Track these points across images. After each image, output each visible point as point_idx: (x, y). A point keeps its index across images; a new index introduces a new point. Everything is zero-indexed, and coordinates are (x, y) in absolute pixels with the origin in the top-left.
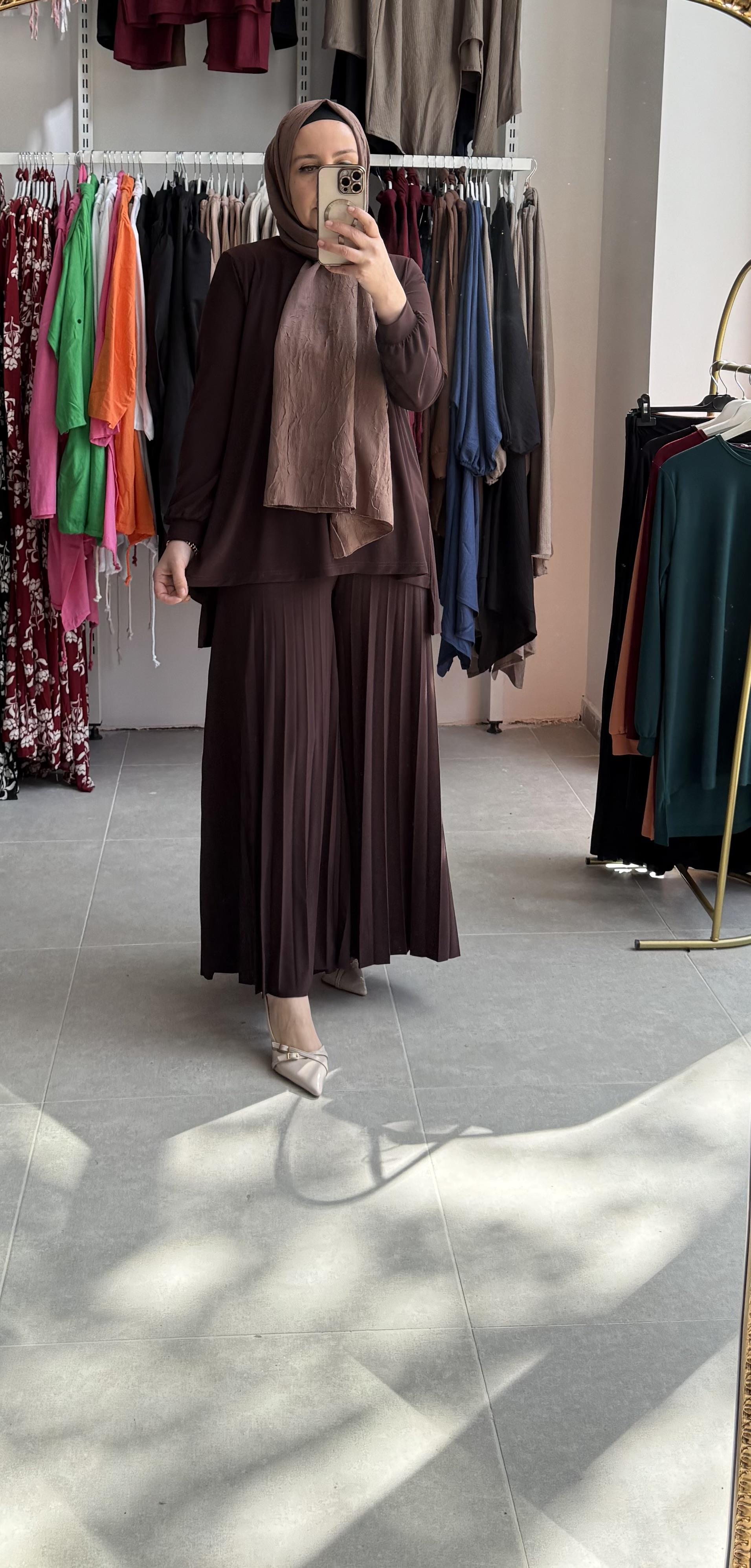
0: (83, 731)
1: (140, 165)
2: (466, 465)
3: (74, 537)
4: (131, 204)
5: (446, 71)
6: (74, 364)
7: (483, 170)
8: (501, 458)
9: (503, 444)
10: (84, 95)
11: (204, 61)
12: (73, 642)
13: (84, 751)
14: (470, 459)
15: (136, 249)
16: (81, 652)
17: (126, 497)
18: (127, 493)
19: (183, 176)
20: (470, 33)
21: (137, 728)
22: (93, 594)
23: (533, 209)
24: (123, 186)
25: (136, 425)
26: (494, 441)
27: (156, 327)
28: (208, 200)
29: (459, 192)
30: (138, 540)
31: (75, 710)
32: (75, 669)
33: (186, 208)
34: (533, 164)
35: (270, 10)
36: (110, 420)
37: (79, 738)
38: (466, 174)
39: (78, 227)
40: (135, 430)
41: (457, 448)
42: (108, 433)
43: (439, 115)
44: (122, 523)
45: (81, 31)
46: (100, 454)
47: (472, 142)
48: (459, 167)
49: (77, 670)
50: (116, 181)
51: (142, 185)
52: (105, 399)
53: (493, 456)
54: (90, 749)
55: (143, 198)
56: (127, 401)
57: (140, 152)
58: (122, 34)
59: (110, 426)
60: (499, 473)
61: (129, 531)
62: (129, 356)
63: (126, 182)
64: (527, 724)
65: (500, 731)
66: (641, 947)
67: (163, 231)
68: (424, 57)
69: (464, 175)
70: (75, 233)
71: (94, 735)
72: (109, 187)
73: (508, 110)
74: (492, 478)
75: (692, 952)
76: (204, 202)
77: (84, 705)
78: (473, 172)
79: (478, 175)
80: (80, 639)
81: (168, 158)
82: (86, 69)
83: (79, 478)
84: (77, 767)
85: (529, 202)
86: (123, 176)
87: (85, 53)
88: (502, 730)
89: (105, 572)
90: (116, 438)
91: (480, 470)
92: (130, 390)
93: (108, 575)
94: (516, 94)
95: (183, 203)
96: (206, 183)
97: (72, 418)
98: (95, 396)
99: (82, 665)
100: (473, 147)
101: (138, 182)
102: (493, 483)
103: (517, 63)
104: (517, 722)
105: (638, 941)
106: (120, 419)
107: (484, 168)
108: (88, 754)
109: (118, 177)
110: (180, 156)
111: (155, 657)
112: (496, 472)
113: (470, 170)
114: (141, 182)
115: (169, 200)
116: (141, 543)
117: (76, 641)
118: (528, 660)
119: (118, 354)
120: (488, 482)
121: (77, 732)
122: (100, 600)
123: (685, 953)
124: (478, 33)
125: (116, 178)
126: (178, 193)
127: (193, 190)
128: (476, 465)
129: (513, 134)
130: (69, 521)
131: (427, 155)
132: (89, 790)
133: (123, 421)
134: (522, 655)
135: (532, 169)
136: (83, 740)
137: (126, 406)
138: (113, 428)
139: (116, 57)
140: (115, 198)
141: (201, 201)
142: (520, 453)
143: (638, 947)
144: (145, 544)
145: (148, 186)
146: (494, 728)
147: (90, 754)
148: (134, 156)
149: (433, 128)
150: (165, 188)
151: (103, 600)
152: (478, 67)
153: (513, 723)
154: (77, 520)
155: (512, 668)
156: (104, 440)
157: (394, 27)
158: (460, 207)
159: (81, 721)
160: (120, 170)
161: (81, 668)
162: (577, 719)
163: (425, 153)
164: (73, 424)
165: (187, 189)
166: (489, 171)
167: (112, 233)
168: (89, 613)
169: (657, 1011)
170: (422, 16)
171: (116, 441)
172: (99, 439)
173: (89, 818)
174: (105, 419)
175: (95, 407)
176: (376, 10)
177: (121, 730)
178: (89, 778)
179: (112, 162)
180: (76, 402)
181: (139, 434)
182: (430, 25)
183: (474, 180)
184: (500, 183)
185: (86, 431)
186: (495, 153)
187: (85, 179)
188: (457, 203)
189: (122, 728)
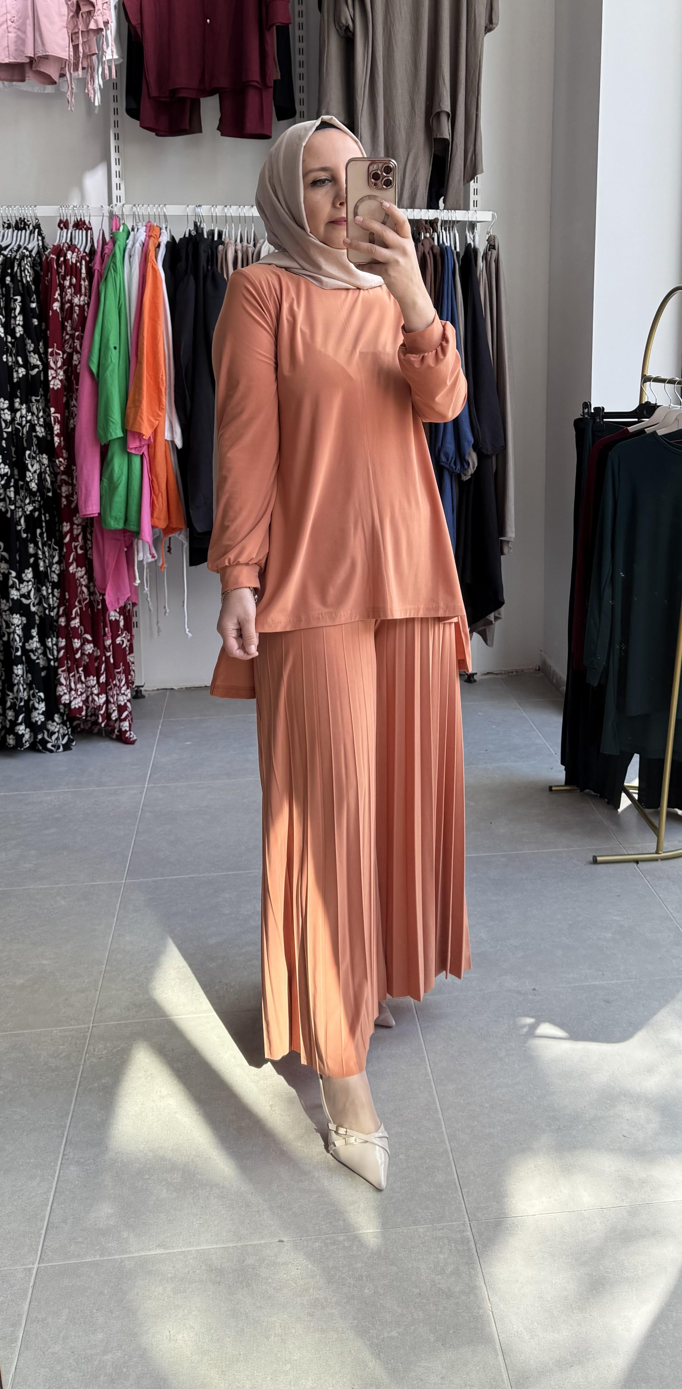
0: (126, 693)
1: (165, 216)
2: (444, 464)
3: (115, 531)
4: (157, 249)
5: (423, 138)
6: (112, 385)
7: (453, 221)
8: (473, 458)
9: (475, 447)
10: (116, 159)
11: (218, 128)
12: (116, 619)
13: (127, 710)
14: (448, 459)
15: (163, 286)
16: (122, 627)
17: (160, 498)
18: (160, 494)
19: (202, 226)
20: (439, 107)
22: (133, 579)
23: (494, 253)
24: (150, 233)
25: (168, 436)
26: (467, 444)
27: (182, 353)
28: (224, 245)
29: (433, 239)
30: (172, 533)
31: (118, 676)
32: (118, 642)
33: (205, 252)
34: (494, 217)
35: (272, 85)
36: (144, 432)
37: (122, 699)
38: (439, 224)
39: (112, 268)
40: (166, 440)
41: (437, 451)
42: (143, 443)
44: (157, 518)
45: (112, 105)
46: (136, 461)
47: (443, 198)
48: (433, 218)
49: (120, 643)
50: (145, 230)
51: (167, 233)
52: (139, 414)
53: (467, 457)
54: (132, 708)
55: (168, 245)
56: (159, 416)
57: (165, 205)
58: (146, 106)
59: (144, 437)
60: (471, 471)
61: (162, 524)
62: (159, 377)
63: (153, 231)
64: (497, 674)
65: (475, 681)
66: (597, 862)
67: (186, 272)
68: (402, 126)
69: (437, 225)
70: (109, 273)
71: (135, 697)
72: (139, 234)
73: (471, 172)
74: (466, 475)
75: (640, 864)
76: (221, 247)
77: (127, 671)
78: (445, 222)
79: (448, 225)
80: (122, 617)
81: (190, 210)
82: (117, 137)
83: (119, 482)
84: (122, 724)
85: (491, 246)
86: (150, 226)
87: (116, 124)
88: (477, 679)
89: (142, 561)
90: (150, 447)
91: (456, 469)
92: (161, 406)
93: (145, 563)
94: (479, 157)
95: (202, 247)
96: (222, 232)
97: (111, 430)
98: (131, 412)
99: (124, 639)
100: (444, 202)
101: (164, 231)
102: (467, 479)
103: (482, 132)
104: (488, 674)
105: (596, 856)
106: (153, 431)
107: (453, 219)
108: (130, 713)
109: (146, 226)
110: (199, 209)
111: (186, 631)
112: (469, 470)
113: (442, 221)
114: (166, 230)
115: (190, 245)
116: (174, 535)
117: (118, 618)
118: (497, 624)
119: (149, 375)
120: (463, 479)
121: (120, 694)
122: (139, 584)
123: (635, 865)
124: (446, 106)
125: (145, 227)
126: (198, 239)
127: (210, 237)
128: (452, 465)
129: (476, 191)
130: (111, 518)
132: (133, 743)
133: (155, 432)
134: (493, 619)
136: (126, 701)
137: (158, 420)
138: (147, 439)
139: (143, 126)
140: (144, 244)
141: (218, 246)
142: (489, 454)
143: (595, 862)
144: (177, 536)
145: (172, 234)
146: (470, 679)
147: (133, 713)
148: (159, 210)
149: (414, 185)
150: (187, 236)
151: (142, 583)
152: (446, 135)
153: (485, 674)
154: (118, 517)
155: (485, 630)
156: (140, 448)
157: (376, 101)
158: (435, 251)
159: (124, 685)
160: (148, 220)
161: (123, 641)
162: (536, 670)
164: (111, 436)
165: (206, 236)
166: (458, 222)
167: (142, 273)
168: (129, 595)
169: (615, 918)
170: (400, 91)
171: (149, 449)
172: (136, 448)
173: (133, 767)
174: (139, 431)
175: (131, 421)
176: (362, 85)
177: (162, 689)
178: (132, 732)
179: (140, 214)
180: (114, 417)
181: (170, 443)
182: (407, 99)
183: (445, 230)
184: (467, 232)
185: (124, 441)
186: (462, 207)
187: (117, 228)
188: (432, 248)
189: (162, 688)
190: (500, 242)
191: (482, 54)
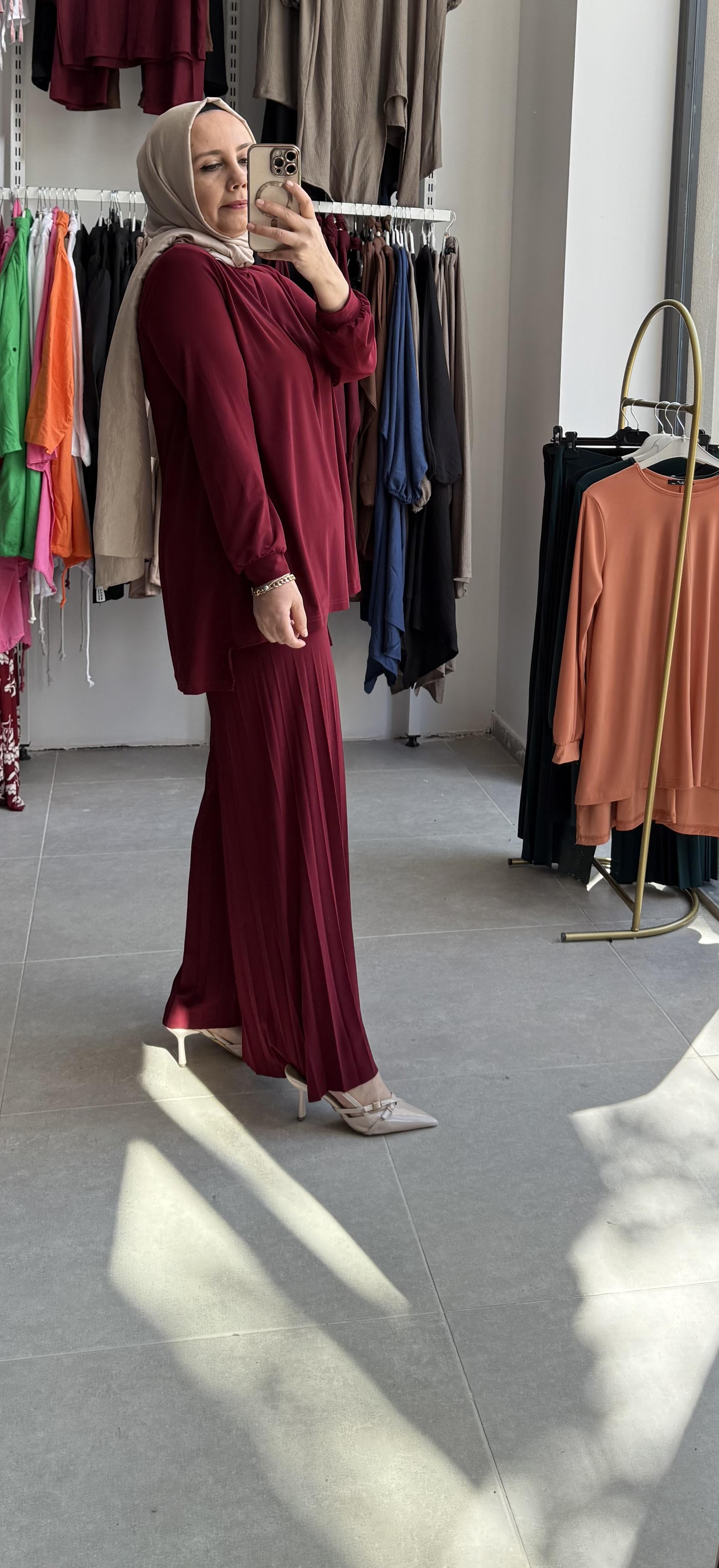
0: (14, 751)
1: (76, 201)
2: (394, 493)
3: (9, 559)
4: (67, 239)
5: (372, 125)
6: (9, 391)
7: (407, 219)
8: (426, 487)
9: (429, 475)
10: (16, 134)
11: (139, 104)
12: (5, 663)
13: (14, 770)
14: (398, 487)
15: (73, 281)
16: (12, 673)
17: (65, 521)
18: (65, 517)
19: (118, 214)
20: (396, 91)
21: (65, 748)
22: (27, 616)
23: (454, 256)
24: (58, 221)
25: (74, 452)
26: (420, 471)
27: (94, 357)
29: (385, 239)
30: (75, 563)
31: (6, 730)
32: (6, 690)
33: (122, 243)
34: (452, 216)
35: (205, 59)
36: (47, 445)
37: (9, 758)
38: (392, 222)
39: (13, 259)
40: (72, 456)
41: (385, 477)
42: (46, 459)
43: (366, 166)
44: (61, 546)
45: (14, 72)
46: (36, 478)
47: (396, 192)
48: (385, 216)
49: (9, 691)
50: (52, 217)
51: (78, 221)
52: (42, 424)
53: (419, 485)
54: (20, 768)
55: (78, 235)
56: (65, 428)
57: (76, 189)
58: (57, 76)
59: (48, 452)
60: (424, 501)
61: (65, 553)
62: (67, 384)
63: (61, 218)
64: (442, 737)
65: (418, 745)
66: (567, 939)
67: (100, 266)
68: (352, 111)
69: (389, 223)
70: (11, 264)
71: (23, 756)
72: (44, 221)
73: (429, 165)
74: (418, 506)
75: (614, 942)
76: (140, 239)
77: (15, 726)
78: (398, 220)
79: (401, 223)
80: (12, 661)
81: (104, 195)
82: (18, 108)
83: (15, 502)
84: (8, 787)
85: (450, 249)
86: (58, 213)
87: (18, 94)
88: (420, 743)
89: (39, 595)
90: (53, 462)
91: (407, 499)
92: (68, 417)
93: (42, 597)
94: (437, 149)
95: (120, 239)
97: (8, 443)
98: (32, 422)
99: (13, 686)
100: (397, 198)
101: (73, 218)
102: (419, 511)
103: (438, 121)
104: (432, 736)
105: (565, 934)
106: (58, 445)
107: (408, 217)
108: (18, 774)
109: (53, 212)
110: (115, 195)
111: (89, 677)
112: (422, 500)
113: (395, 218)
114: (76, 218)
115: (105, 237)
116: (76, 566)
117: (7, 662)
118: (447, 677)
119: (55, 382)
120: (414, 510)
121: (7, 752)
122: (35, 621)
123: (608, 943)
124: (403, 90)
125: (51, 214)
126: (114, 230)
127: (128, 227)
128: (403, 494)
129: (431, 188)
130: (4, 543)
131: (355, 203)
132: (21, 809)
133: (60, 447)
134: (444, 671)
135: (451, 219)
136: (13, 760)
137: (64, 433)
138: (51, 454)
139: (52, 97)
140: (50, 233)
141: (136, 238)
142: (444, 483)
143: (564, 940)
144: (80, 567)
145: (83, 223)
146: (412, 742)
147: (20, 774)
148: (69, 194)
149: (361, 178)
150: (100, 225)
151: (37, 621)
152: (403, 123)
153: (429, 737)
154: (13, 543)
155: (433, 684)
156: (42, 465)
157: (323, 81)
158: (387, 252)
159: (12, 741)
160: (55, 206)
161: (12, 689)
162: (487, 733)
163: (353, 201)
164: (8, 448)
165: (122, 226)
166: (413, 220)
167: (49, 266)
168: (23, 634)
169: (587, 998)
170: (350, 71)
171: (53, 466)
172: (36, 464)
173: (23, 836)
174: (42, 445)
175: (32, 432)
176: (307, 63)
177: (49, 750)
178: (19, 797)
179: (47, 198)
180: (12, 428)
181: (76, 459)
182: (358, 81)
183: (398, 228)
184: (423, 232)
185: (23, 457)
186: (417, 204)
187: (20, 213)
188: (384, 248)
189: (50, 748)
190: (461, 245)
191: (443, 34)
